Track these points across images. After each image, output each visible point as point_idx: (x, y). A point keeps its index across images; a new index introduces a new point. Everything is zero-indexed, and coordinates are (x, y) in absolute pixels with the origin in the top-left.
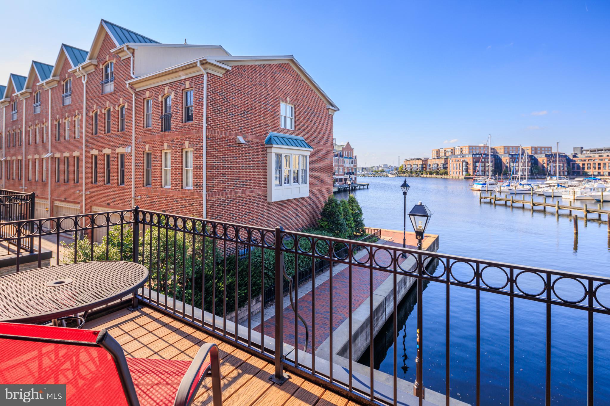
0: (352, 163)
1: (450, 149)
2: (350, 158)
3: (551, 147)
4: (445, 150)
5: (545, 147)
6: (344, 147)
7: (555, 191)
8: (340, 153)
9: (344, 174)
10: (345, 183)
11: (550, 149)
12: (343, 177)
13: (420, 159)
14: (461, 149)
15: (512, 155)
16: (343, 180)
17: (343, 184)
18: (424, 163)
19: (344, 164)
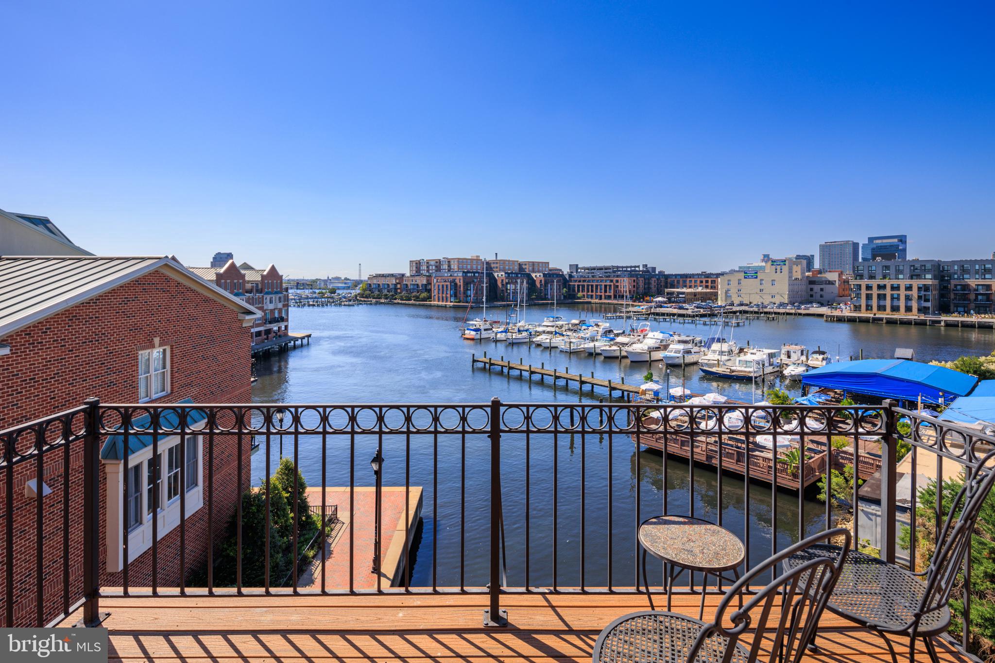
0: (280, 301)
1: (434, 262)
2: (276, 293)
3: (548, 263)
4: (428, 263)
5: (542, 263)
6: (265, 273)
7: (554, 340)
8: (257, 284)
9: (265, 323)
10: (267, 339)
11: (547, 264)
12: (262, 329)
13: (392, 275)
14: (449, 262)
15: (508, 274)
16: (263, 334)
17: (263, 342)
18: (398, 281)
19: (264, 305)
